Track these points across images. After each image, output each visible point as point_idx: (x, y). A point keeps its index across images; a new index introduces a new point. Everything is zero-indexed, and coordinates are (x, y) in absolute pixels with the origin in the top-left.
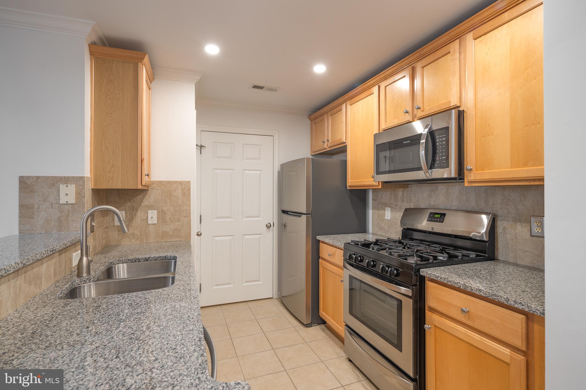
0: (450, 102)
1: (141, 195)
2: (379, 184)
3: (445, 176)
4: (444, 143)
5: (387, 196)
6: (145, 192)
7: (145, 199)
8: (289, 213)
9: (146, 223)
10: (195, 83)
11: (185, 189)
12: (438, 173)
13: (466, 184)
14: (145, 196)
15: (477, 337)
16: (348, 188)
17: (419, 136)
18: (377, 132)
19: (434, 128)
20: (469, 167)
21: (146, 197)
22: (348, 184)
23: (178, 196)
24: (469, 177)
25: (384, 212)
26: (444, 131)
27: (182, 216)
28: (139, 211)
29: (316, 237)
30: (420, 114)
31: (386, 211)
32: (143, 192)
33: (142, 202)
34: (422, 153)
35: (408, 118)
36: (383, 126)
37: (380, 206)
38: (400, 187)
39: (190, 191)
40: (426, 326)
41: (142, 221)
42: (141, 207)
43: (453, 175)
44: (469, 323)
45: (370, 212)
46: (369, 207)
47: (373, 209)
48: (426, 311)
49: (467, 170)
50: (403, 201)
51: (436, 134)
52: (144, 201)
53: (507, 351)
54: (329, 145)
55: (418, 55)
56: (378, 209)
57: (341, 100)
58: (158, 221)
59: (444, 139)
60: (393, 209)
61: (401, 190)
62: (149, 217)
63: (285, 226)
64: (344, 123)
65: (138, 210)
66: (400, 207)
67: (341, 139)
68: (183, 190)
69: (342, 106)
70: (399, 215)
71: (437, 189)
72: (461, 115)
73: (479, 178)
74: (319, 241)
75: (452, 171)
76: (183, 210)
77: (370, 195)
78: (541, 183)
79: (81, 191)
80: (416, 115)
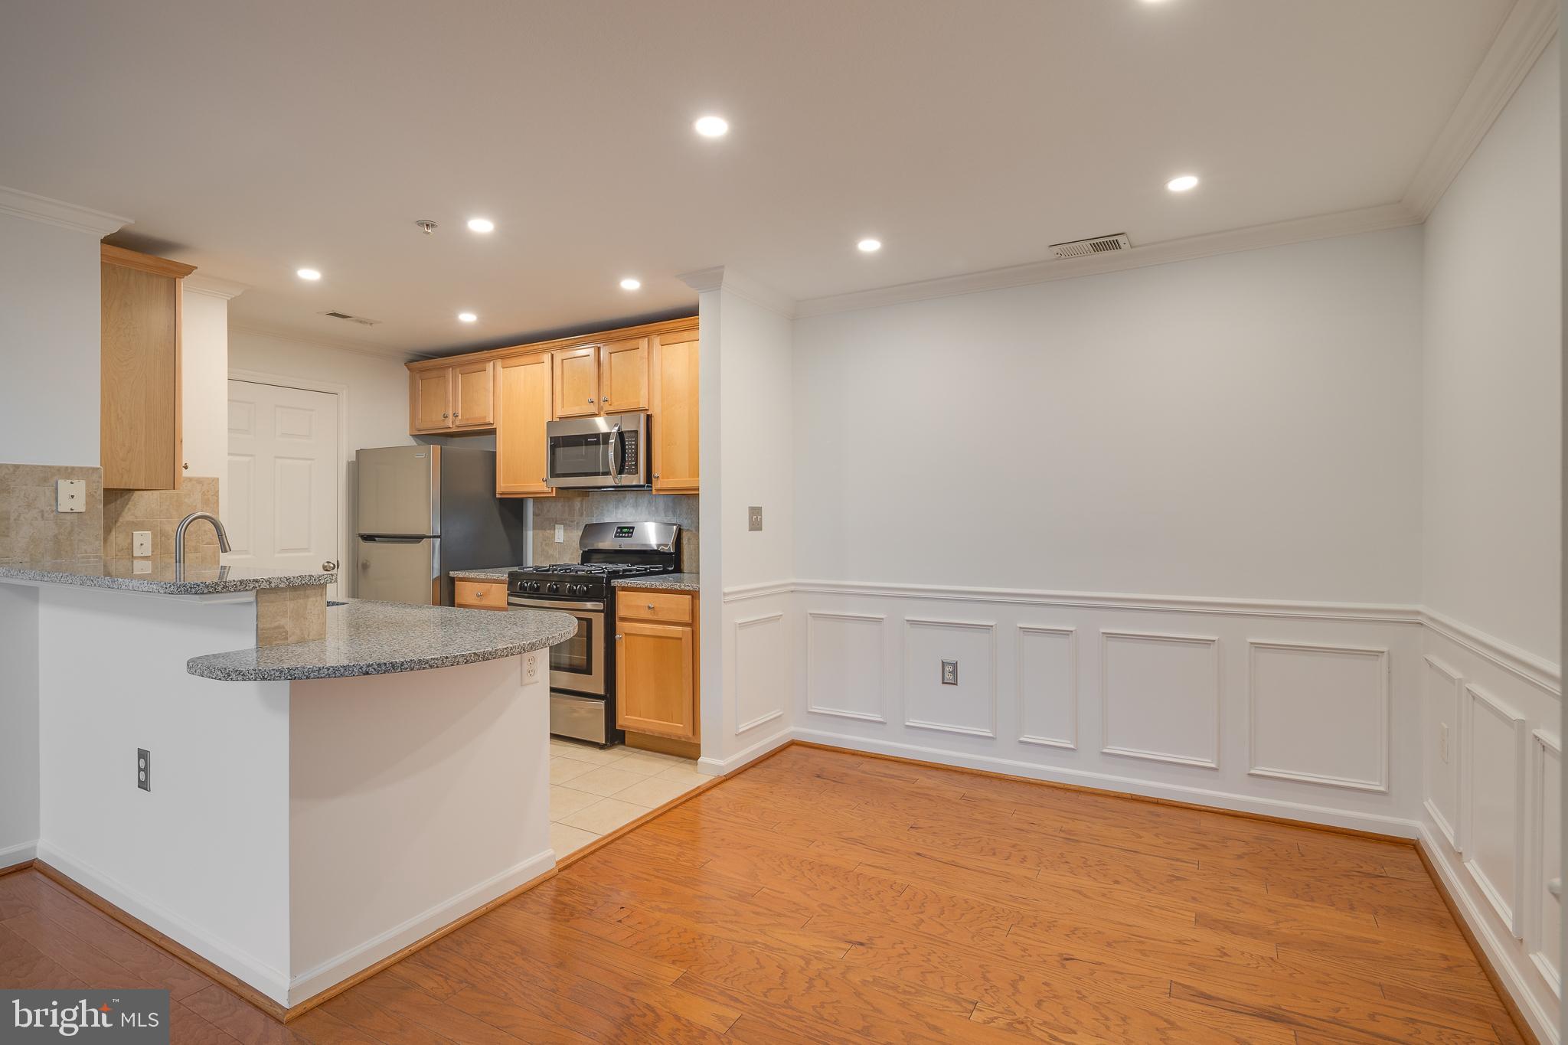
0: (639, 403)
1: (118, 502)
2: (552, 490)
3: (634, 483)
4: (633, 447)
5: (556, 509)
6: (126, 497)
7: (126, 510)
8: (377, 539)
9: (129, 555)
10: (228, 301)
11: (208, 491)
12: (626, 479)
13: (654, 492)
14: (127, 504)
15: (660, 627)
16: (497, 496)
17: (607, 436)
18: (550, 420)
19: (623, 429)
20: (656, 475)
21: (128, 506)
22: (498, 490)
23: (194, 504)
24: (657, 484)
25: (552, 532)
26: (633, 434)
27: (203, 541)
28: (113, 533)
29: (449, 573)
30: (607, 408)
31: (556, 531)
32: (121, 497)
33: (119, 515)
34: (611, 454)
35: (593, 409)
36: (560, 412)
37: (546, 523)
38: (579, 495)
39: (218, 497)
40: (618, 636)
41: (119, 551)
42: (118, 524)
43: (642, 483)
44: (655, 618)
45: (529, 535)
46: (526, 526)
47: (533, 529)
48: (617, 623)
49: (655, 478)
50: (582, 515)
51: (626, 435)
52: (124, 514)
53: (680, 628)
54: (458, 423)
55: (605, 336)
56: (543, 528)
57: (485, 354)
58: (153, 552)
59: (633, 443)
60: (567, 526)
61: (579, 499)
62: (136, 544)
63: (365, 567)
64: (491, 394)
65: (111, 531)
66: (577, 523)
67: (485, 417)
68: (204, 494)
69: (487, 365)
70: (577, 534)
71: (625, 498)
72: (649, 418)
73: (665, 486)
74: (452, 580)
75: (640, 479)
76: (205, 531)
77: (530, 509)
78: (697, 492)
79: (95, 492)
80: (602, 407)
